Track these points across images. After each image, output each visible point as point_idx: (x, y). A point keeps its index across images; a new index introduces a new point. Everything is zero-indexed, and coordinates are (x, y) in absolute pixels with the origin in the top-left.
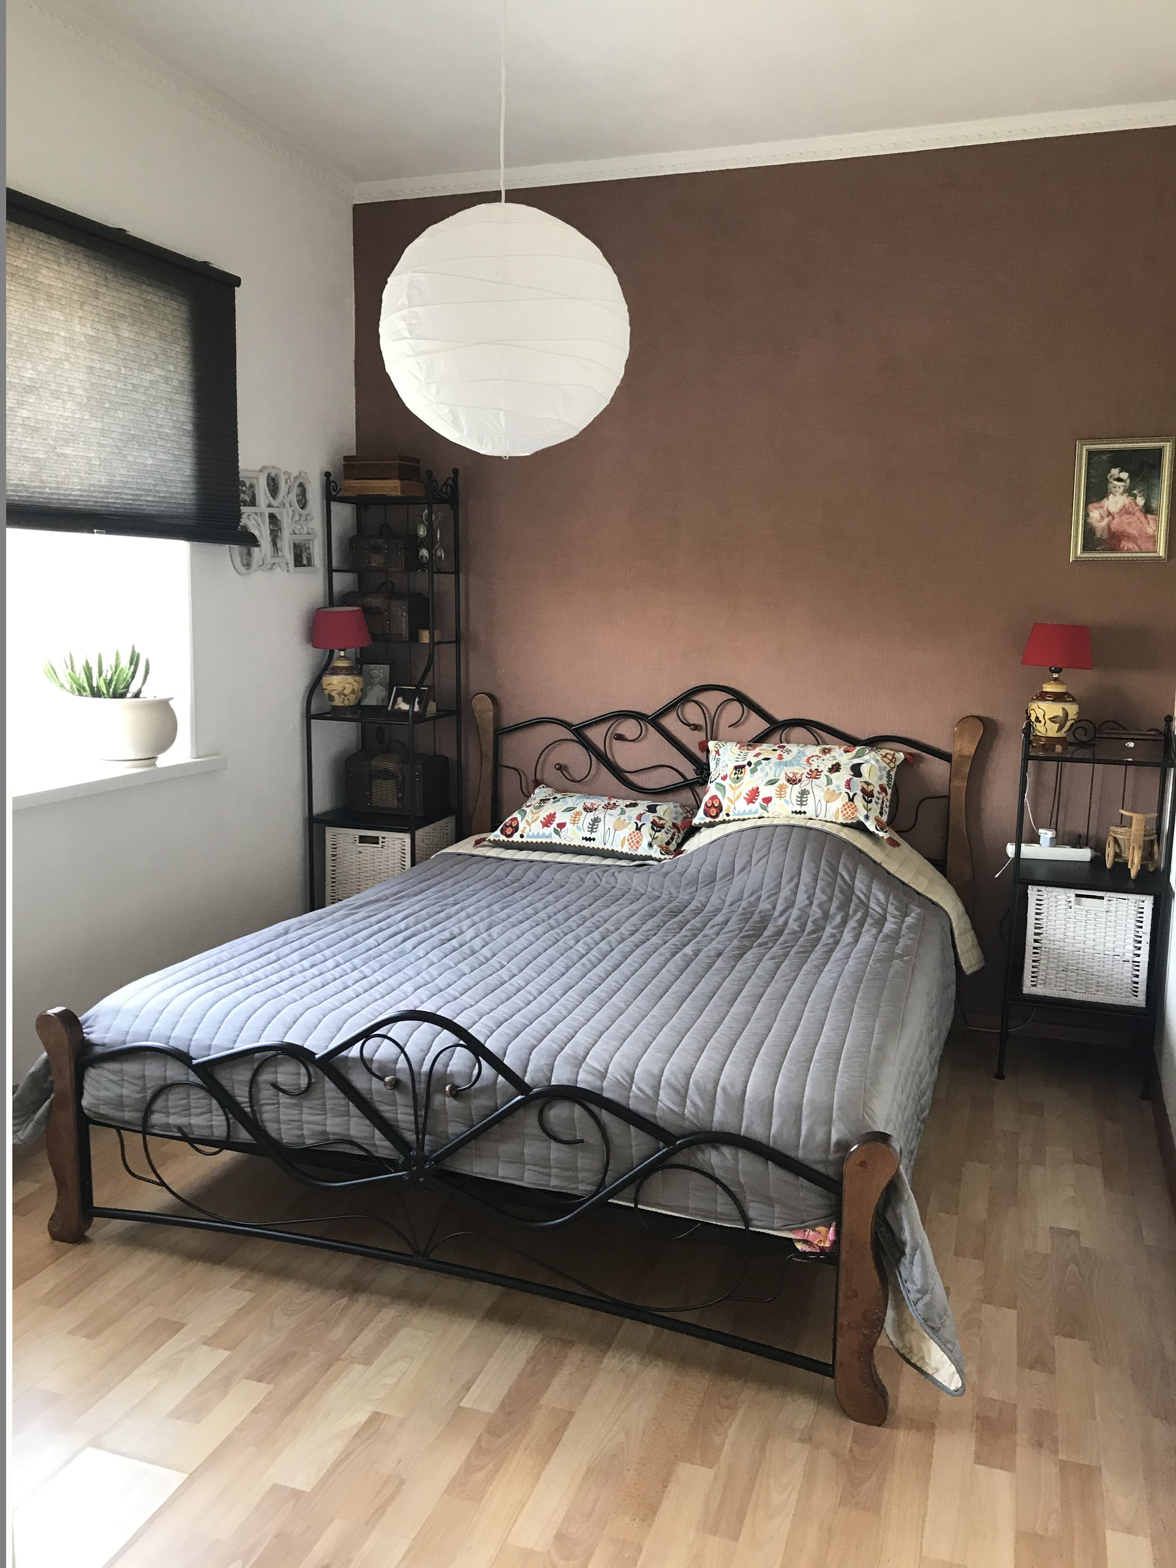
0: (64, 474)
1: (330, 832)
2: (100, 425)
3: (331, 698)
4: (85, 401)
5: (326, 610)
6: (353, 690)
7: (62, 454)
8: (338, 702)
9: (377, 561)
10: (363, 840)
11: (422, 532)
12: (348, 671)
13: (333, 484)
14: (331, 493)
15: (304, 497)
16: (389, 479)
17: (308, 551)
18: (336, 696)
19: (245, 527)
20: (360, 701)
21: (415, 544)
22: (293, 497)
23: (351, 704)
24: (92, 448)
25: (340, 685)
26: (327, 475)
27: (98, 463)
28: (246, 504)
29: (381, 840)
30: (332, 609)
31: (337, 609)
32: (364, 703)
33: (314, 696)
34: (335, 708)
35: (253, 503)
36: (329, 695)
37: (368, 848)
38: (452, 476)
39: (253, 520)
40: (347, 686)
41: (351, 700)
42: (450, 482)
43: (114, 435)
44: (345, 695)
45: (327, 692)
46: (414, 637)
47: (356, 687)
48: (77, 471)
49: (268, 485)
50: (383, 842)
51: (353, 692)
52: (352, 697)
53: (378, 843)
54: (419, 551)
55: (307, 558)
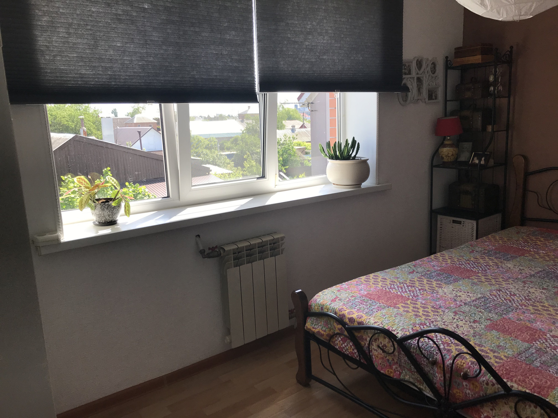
0: (323, 67)
1: (439, 217)
2: (339, 45)
3: (443, 158)
4: (333, 35)
5: (443, 119)
6: (453, 154)
7: (322, 58)
8: (445, 160)
9: (468, 94)
10: (454, 222)
11: (491, 78)
12: (451, 146)
13: (449, 62)
14: (448, 65)
15: (435, 69)
16: (476, 55)
17: (436, 93)
18: (445, 157)
19: (405, 84)
20: (457, 158)
21: (488, 85)
22: (429, 69)
23: (451, 161)
24: (335, 55)
25: (447, 152)
26: (447, 57)
27: (338, 61)
28: (405, 74)
29: (462, 223)
30: (446, 118)
31: (448, 118)
32: (459, 160)
33: (435, 157)
34: (444, 163)
35: (409, 73)
36: (442, 156)
37: (457, 226)
38: (509, 50)
39: (409, 81)
40: (450, 152)
41: (452, 159)
42: (508, 53)
43: (345, 49)
44: (449, 157)
45: (441, 155)
46: (484, 129)
47: (454, 153)
48: (329, 65)
49: (417, 65)
50: (463, 224)
51: (453, 155)
52: (452, 158)
53: (461, 224)
54: (489, 88)
55: (435, 96)
